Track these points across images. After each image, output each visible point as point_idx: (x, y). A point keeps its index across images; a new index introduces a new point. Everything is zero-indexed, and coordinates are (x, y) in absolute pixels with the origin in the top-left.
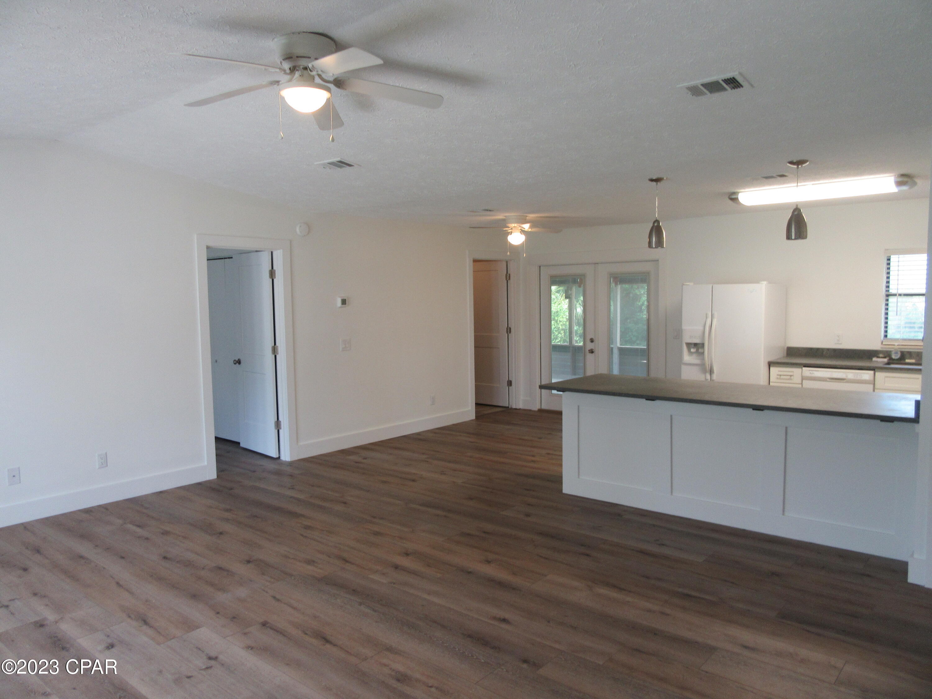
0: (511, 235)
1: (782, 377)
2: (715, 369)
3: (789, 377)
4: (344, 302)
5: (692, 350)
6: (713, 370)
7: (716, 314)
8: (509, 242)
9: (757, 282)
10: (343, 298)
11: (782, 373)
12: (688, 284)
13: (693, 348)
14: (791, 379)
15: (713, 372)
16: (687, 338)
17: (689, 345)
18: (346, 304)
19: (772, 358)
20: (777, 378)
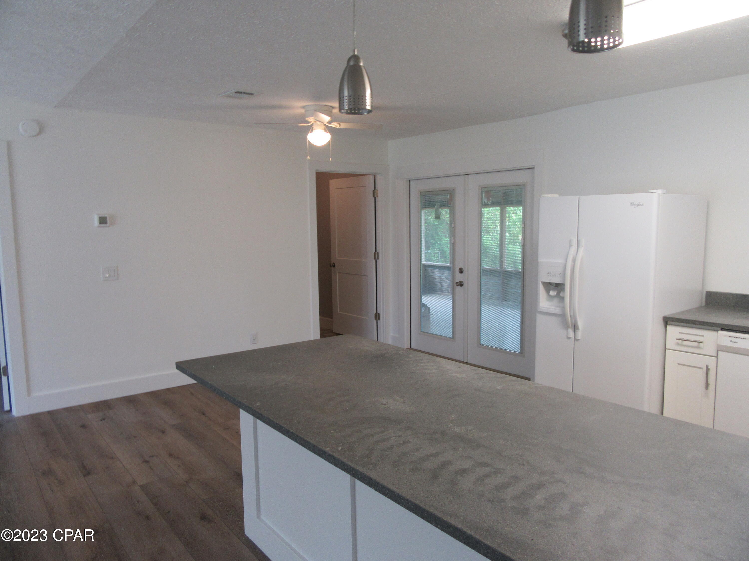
0: (311, 133)
1: (685, 343)
2: (580, 324)
3: (695, 344)
4: (103, 221)
5: (552, 293)
6: (578, 325)
7: (583, 241)
8: (309, 142)
9: (645, 191)
10: (101, 216)
11: (682, 337)
12: (546, 196)
13: (554, 290)
14: (698, 347)
15: (578, 329)
16: (544, 277)
17: (548, 286)
18: (106, 223)
19: (668, 312)
20: (678, 344)
